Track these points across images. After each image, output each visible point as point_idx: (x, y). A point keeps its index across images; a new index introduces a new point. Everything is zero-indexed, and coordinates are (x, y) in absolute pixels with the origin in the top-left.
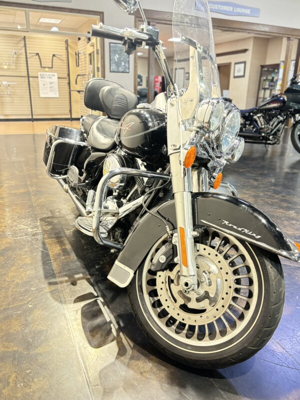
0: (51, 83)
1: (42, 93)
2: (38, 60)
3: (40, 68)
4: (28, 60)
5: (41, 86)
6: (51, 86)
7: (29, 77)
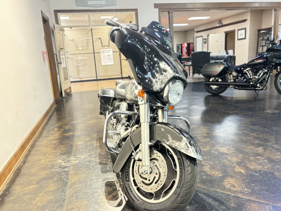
0: (108, 56)
1: (103, 62)
2: (100, 42)
3: (101, 47)
4: (94, 42)
5: (102, 58)
6: (109, 57)
7: (94, 53)
